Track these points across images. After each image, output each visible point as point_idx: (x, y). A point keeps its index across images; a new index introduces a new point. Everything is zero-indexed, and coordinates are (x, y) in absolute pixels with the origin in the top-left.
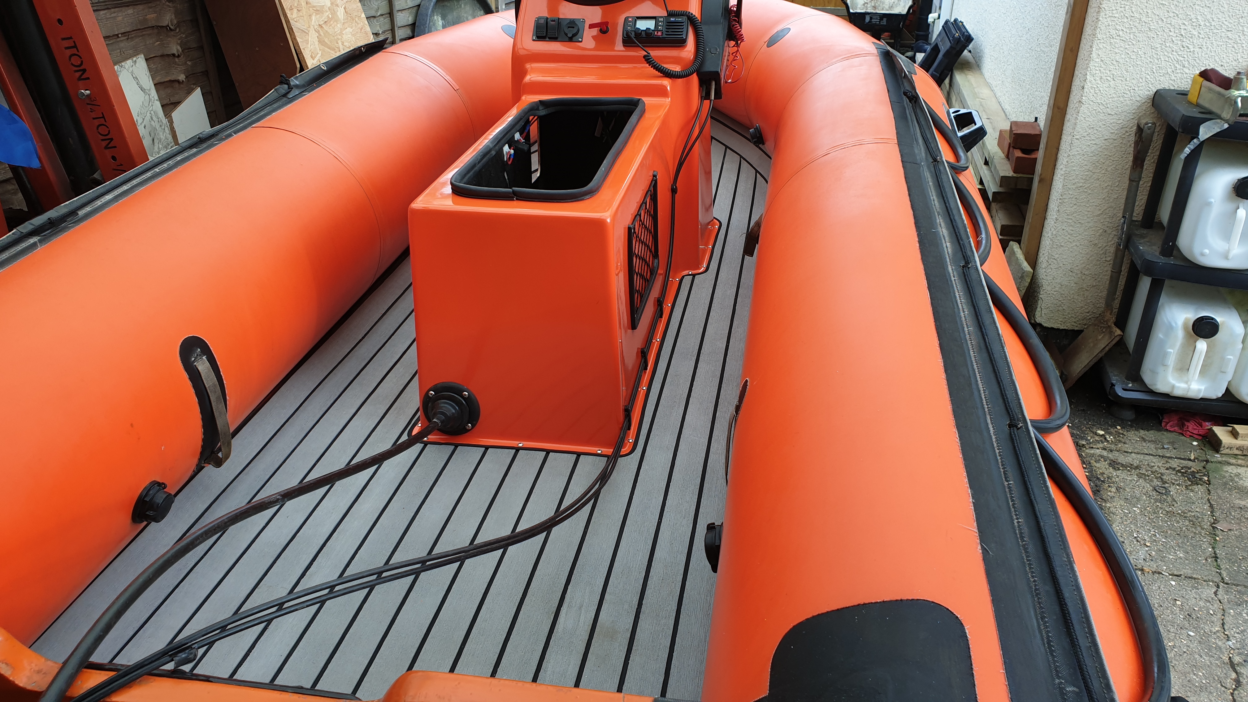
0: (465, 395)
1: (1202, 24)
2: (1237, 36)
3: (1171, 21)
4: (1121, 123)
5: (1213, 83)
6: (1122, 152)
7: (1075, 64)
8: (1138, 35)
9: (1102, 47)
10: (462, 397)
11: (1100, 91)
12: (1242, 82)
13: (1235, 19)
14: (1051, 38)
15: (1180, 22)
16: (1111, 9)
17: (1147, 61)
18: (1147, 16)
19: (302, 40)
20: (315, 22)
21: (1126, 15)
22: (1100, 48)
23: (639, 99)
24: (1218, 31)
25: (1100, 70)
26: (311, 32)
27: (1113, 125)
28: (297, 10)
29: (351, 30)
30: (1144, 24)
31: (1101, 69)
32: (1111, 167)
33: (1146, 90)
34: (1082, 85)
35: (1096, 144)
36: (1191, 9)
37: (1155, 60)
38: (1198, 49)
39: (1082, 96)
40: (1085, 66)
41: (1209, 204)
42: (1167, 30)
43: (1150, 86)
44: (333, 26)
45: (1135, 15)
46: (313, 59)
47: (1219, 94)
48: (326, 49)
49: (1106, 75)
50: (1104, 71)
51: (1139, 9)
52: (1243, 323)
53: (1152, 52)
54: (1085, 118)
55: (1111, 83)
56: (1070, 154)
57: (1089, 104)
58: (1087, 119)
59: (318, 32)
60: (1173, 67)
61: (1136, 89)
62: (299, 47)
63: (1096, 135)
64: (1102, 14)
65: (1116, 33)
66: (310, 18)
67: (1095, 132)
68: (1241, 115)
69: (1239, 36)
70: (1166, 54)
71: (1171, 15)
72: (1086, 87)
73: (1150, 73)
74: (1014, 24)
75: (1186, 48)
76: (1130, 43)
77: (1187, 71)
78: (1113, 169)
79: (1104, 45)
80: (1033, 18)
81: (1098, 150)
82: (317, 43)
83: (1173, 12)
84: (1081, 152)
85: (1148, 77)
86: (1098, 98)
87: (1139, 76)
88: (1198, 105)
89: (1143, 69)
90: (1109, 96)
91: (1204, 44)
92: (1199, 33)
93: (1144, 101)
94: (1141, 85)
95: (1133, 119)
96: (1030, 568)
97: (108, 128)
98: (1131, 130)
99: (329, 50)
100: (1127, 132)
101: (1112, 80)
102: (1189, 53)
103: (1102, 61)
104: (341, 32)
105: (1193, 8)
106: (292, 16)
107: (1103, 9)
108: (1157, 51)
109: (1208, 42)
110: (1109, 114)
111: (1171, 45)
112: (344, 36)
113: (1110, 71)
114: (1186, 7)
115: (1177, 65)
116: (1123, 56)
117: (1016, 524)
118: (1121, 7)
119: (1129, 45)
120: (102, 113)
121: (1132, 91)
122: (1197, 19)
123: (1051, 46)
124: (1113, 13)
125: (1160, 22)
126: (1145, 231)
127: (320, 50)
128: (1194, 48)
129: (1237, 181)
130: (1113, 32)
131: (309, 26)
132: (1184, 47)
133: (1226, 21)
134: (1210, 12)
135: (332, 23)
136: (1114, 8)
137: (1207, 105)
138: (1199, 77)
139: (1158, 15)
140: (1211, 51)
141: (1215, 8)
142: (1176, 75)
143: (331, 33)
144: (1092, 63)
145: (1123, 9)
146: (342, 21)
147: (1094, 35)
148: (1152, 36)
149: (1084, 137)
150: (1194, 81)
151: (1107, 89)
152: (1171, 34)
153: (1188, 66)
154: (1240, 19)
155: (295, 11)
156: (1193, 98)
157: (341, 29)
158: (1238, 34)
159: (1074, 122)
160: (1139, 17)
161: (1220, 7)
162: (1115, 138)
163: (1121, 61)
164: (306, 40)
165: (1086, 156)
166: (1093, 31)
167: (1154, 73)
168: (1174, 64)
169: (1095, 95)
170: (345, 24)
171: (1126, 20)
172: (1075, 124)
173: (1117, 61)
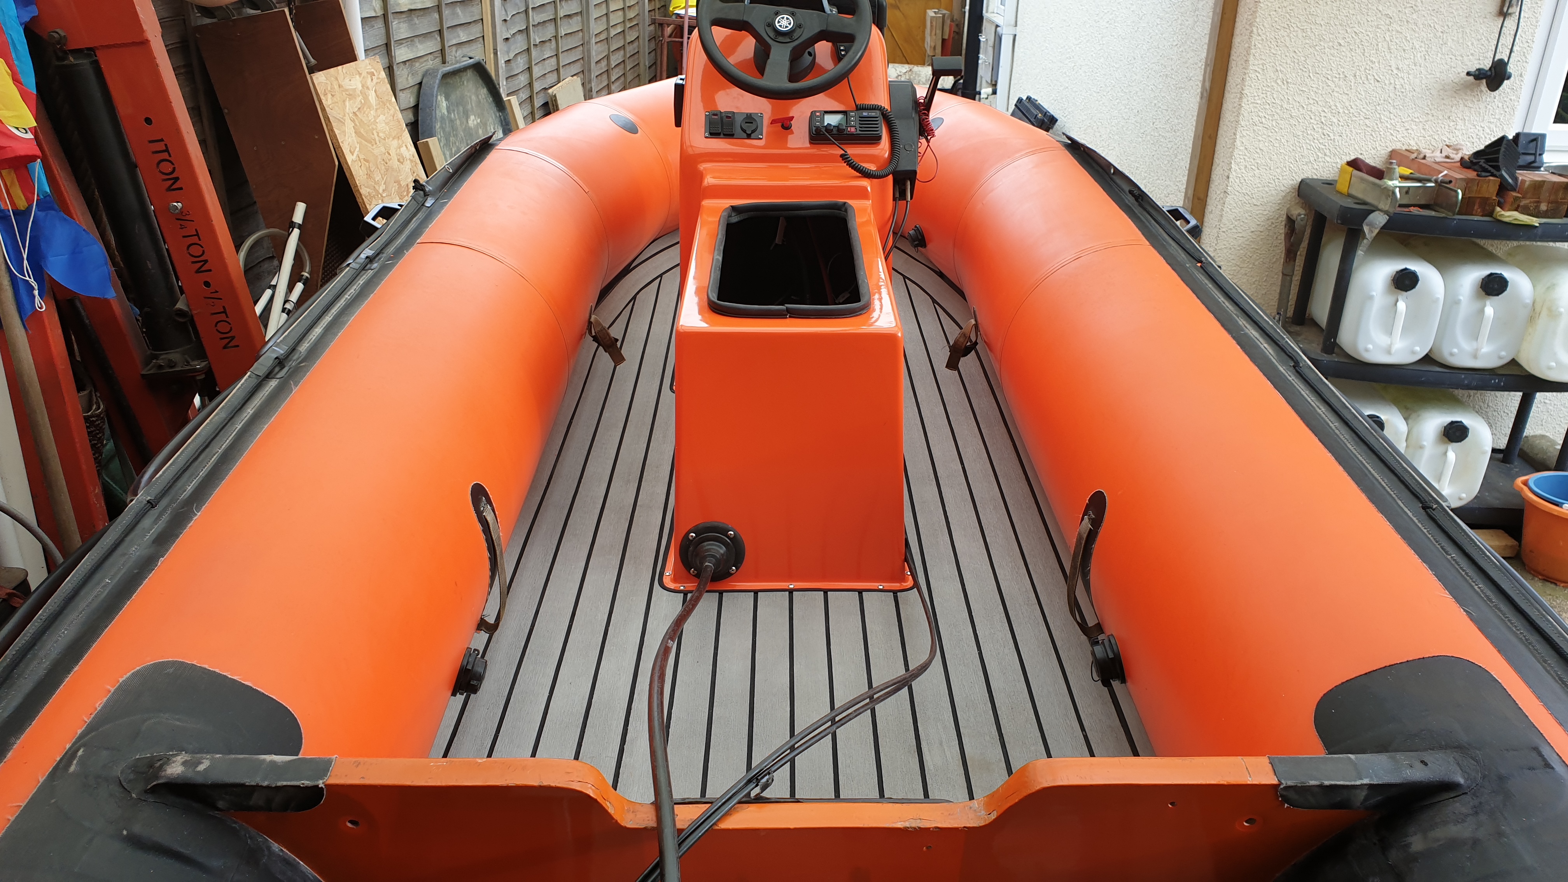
0: (731, 534)
1: (1341, 111)
2: (1375, 124)
3: (1311, 108)
4: (1267, 214)
5: (1364, 173)
6: (1269, 244)
7: (1214, 151)
8: (1280, 122)
9: (1245, 135)
10: (728, 537)
11: (1245, 180)
12: (1394, 172)
13: (1372, 106)
14: (1173, 123)
15: (1320, 109)
16: (1253, 95)
17: (1290, 150)
18: (1288, 103)
19: (339, 132)
20: (349, 109)
21: (1268, 101)
22: (1244, 136)
23: (845, 203)
24: (1356, 119)
25: (1244, 159)
26: (346, 120)
27: (1260, 216)
28: (331, 95)
29: (384, 118)
30: (1285, 111)
31: (1246, 157)
32: (1259, 261)
33: (1291, 179)
34: (1226, 174)
35: (1242, 237)
36: (1330, 96)
37: (1298, 148)
38: (1338, 137)
39: (1227, 186)
40: (1229, 154)
41: (1371, 298)
42: (1308, 118)
43: (1294, 175)
44: (366, 113)
45: (1277, 102)
46: (353, 155)
47: (1374, 184)
48: (363, 141)
49: (1251, 163)
50: (1248, 160)
51: (1281, 96)
52: (1405, 419)
53: (1294, 140)
54: (1231, 209)
55: (1255, 173)
56: (1217, 248)
57: (1235, 195)
58: (1233, 211)
59: (353, 121)
60: (1315, 156)
61: (1281, 178)
62: (337, 140)
63: (1242, 228)
64: (1245, 100)
65: (1259, 120)
66: (344, 104)
67: (1242, 223)
68: (1400, 206)
69: (1377, 124)
70: (1308, 142)
71: (1311, 101)
72: (1231, 176)
73: (1293, 162)
74: (1114, 105)
75: (1327, 136)
76: (1273, 131)
77: (1328, 159)
78: (1261, 263)
79: (1248, 132)
80: (1144, 100)
81: (1246, 243)
82: (354, 135)
83: (1313, 99)
84: (1228, 245)
85: (1292, 166)
86: (1243, 188)
87: (1282, 164)
88: (1349, 196)
89: (1287, 158)
90: (1254, 186)
91: (1344, 132)
92: (1338, 120)
93: (1288, 191)
94: (1285, 174)
95: (1278, 209)
96: (1512, 623)
97: (203, 247)
98: (1277, 221)
99: (366, 143)
100: (1272, 223)
101: (1256, 169)
102: (1330, 141)
103: (1246, 149)
104: (375, 121)
105: (1331, 95)
106: (327, 101)
107: (1245, 95)
108: (1299, 139)
109: (1347, 130)
110: (1255, 205)
111: (1312, 133)
112: (378, 125)
113: (1254, 159)
114: (1326, 93)
115: (1319, 154)
116: (1266, 144)
117: (1478, 589)
118: (1263, 93)
119: (1272, 132)
120: (196, 230)
121: (1276, 180)
122: (1336, 106)
123: (1175, 131)
124: (1254, 100)
125: (1301, 109)
126: (1298, 328)
127: (358, 143)
128: (1334, 135)
129: (1395, 273)
130: (1256, 119)
131: (344, 114)
132: (1324, 135)
133: (1364, 108)
134: (1348, 99)
135: (365, 109)
136: (1256, 94)
137: (1360, 195)
138: (1348, 167)
139: (1299, 102)
140: (1351, 140)
141: (1353, 94)
142: (1318, 164)
143: (365, 122)
144: (1236, 152)
145: (1264, 96)
146: (375, 107)
147: (1237, 122)
148: (1294, 123)
149: (1231, 229)
150: (1342, 171)
151: (1252, 179)
152: (1312, 121)
153: (1330, 155)
154: (1377, 106)
155: (329, 96)
156: (1343, 187)
157: (374, 117)
158: (1376, 121)
159: (1220, 213)
160: (1280, 104)
161: (1358, 95)
162: (1262, 230)
163: (1264, 149)
164: (343, 132)
165: (1233, 250)
166: (1236, 117)
167: (1297, 161)
168: (1316, 153)
169: (1240, 185)
170: (378, 110)
171: (1268, 107)
172: (1221, 216)
173: (1260, 149)
